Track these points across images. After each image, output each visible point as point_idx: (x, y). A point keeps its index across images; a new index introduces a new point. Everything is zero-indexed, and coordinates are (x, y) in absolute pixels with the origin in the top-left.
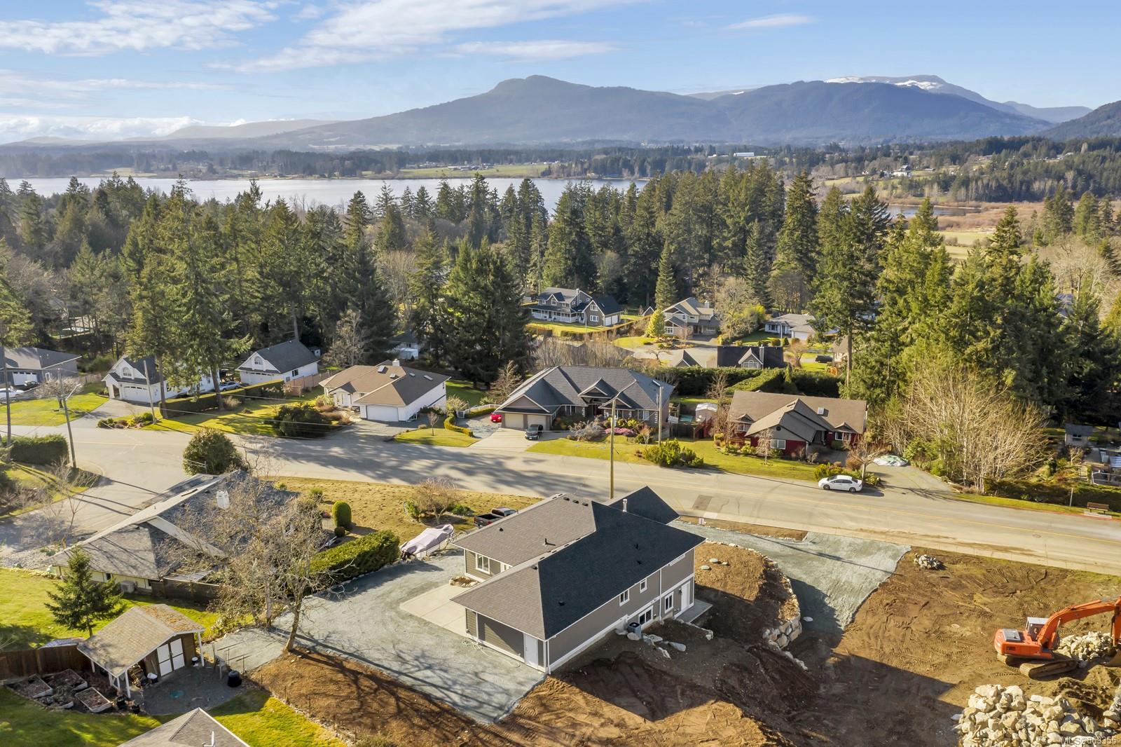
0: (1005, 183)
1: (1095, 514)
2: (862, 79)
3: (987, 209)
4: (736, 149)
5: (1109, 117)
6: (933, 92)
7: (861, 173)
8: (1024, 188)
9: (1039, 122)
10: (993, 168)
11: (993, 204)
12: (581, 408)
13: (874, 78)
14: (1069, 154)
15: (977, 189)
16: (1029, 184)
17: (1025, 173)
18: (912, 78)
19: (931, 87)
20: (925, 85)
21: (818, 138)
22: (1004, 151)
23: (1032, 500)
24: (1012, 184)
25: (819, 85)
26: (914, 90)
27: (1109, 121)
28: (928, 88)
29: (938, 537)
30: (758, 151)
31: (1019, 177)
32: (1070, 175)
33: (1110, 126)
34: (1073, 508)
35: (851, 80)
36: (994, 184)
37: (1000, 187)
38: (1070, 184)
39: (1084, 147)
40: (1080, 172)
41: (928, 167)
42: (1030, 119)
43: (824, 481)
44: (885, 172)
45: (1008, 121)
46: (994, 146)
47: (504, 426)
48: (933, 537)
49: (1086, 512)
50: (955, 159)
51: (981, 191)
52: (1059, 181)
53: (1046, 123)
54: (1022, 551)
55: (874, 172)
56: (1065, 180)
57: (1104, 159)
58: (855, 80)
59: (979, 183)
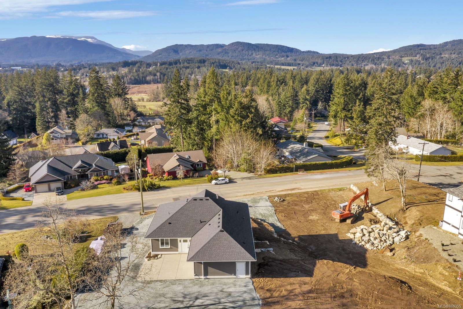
0: (137, 77)
1: (301, 173)
2: (62, 36)
3: (133, 88)
4: (11, 66)
5: (160, 54)
6: (94, 43)
7: (77, 75)
8: (144, 79)
9: (135, 56)
10: (130, 72)
11: (134, 85)
12: (75, 175)
13: (68, 36)
14: (153, 67)
15: (127, 80)
16: (145, 77)
17: (143, 73)
18: (84, 37)
19: (92, 41)
20: (89, 40)
21: (48, 61)
22: (131, 66)
23: (281, 173)
24: (139, 78)
25: (44, 38)
26: (86, 42)
27: (160, 56)
28: (91, 41)
29: (270, 191)
30: (23, 67)
31: (141, 75)
32: (158, 74)
33: (161, 58)
34: (296, 173)
35: (57, 37)
36: (133, 78)
37: (135, 79)
38: (159, 78)
39: (159, 64)
40: (161, 73)
41: (104, 72)
42: (132, 55)
43: (214, 182)
44: (87, 74)
45: (125, 55)
46: (126, 64)
47: (36, 192)
48: (269, 191)
49: (299, 173)
50: (114, 69)
51: (129, 81)
52: (155, 76)
53: (138, 56)
54: (299, 189)
55: (83, 74)
56: (157, 76)
57: (167, 69)
58: (59, 37)
59: (128, 77)
